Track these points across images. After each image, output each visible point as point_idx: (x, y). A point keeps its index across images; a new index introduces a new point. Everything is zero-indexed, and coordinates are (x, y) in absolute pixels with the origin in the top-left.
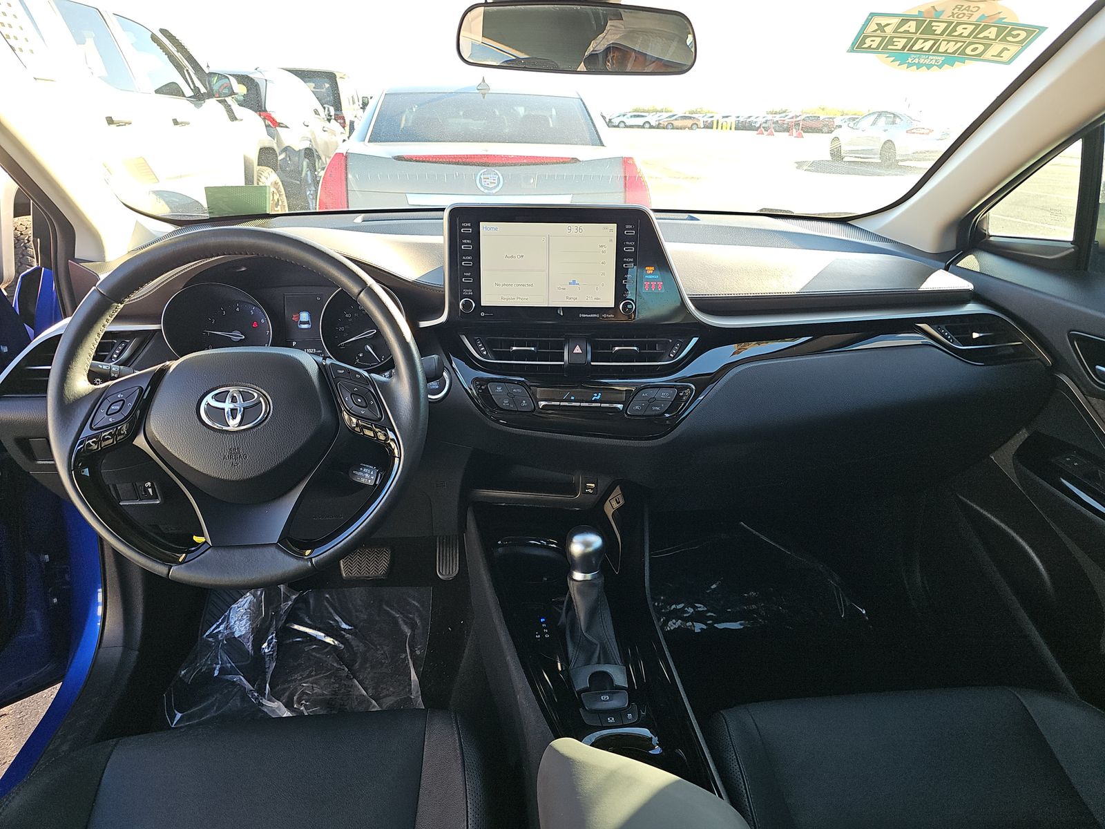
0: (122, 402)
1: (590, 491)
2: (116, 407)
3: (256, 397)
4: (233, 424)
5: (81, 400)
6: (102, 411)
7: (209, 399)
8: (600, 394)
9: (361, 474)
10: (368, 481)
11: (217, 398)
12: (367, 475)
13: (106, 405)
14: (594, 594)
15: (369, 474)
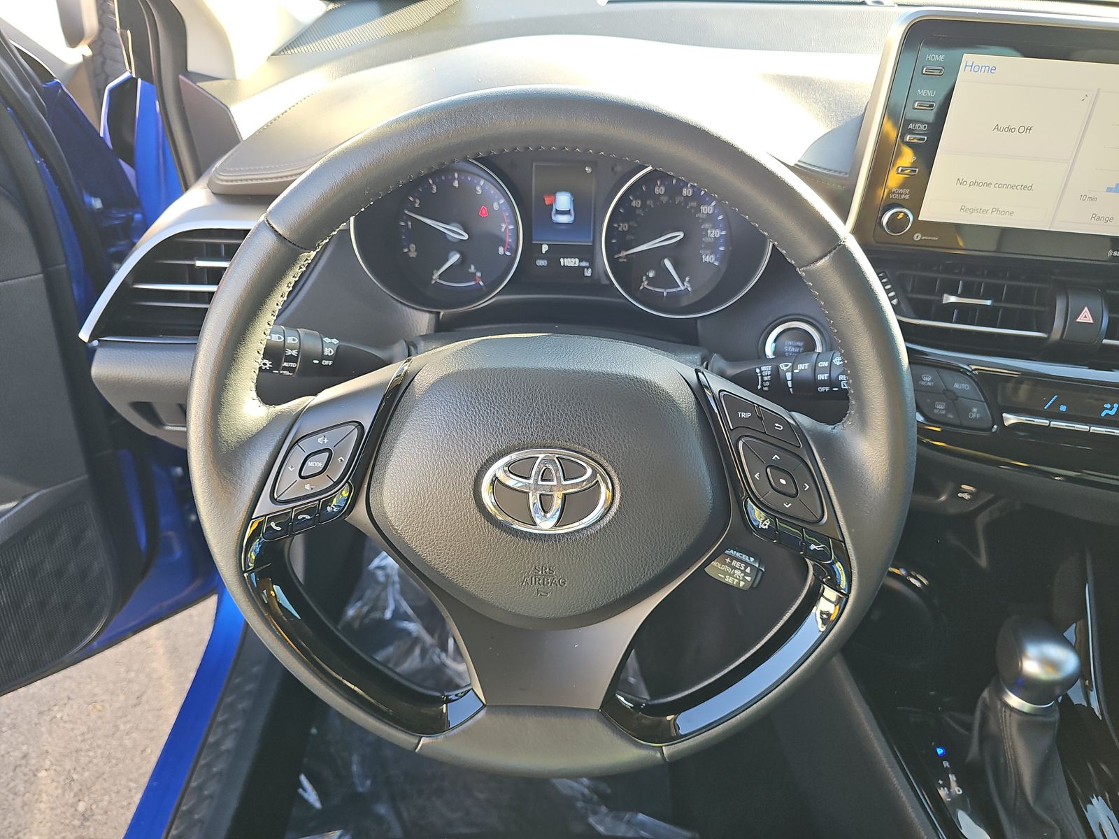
0: (327, 454)
1: (967, 496)
2: (316, 464)
3: (589, 471)
4: (546, 524)
5: (249, 442)
6: (291, 470)
7: (497, 469)
8: (1116, 405)
9: (727, 568)
10: (739, 583)
11: (511, 469)
12: (738, 573)
13: (297, 456)
14: (1046, 741)
15: (743, 572)
